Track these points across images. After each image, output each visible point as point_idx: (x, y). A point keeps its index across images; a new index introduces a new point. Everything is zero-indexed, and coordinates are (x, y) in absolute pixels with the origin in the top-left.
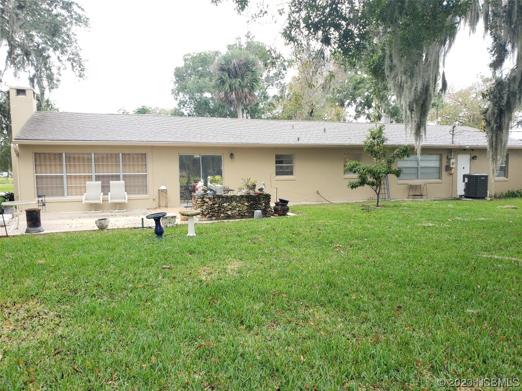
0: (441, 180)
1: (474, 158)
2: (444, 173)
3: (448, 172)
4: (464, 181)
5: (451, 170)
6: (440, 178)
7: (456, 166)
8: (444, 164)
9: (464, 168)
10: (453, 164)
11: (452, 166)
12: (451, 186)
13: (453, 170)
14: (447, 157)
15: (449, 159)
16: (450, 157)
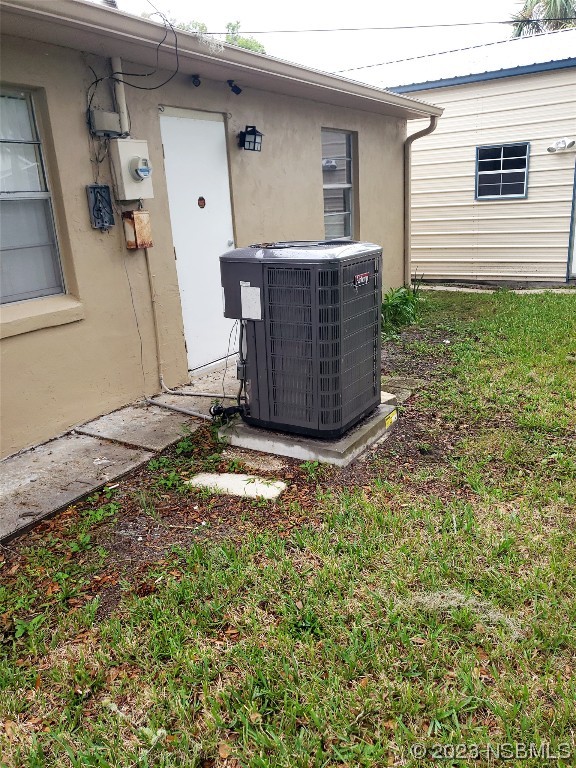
0: (74, 295)
1: (243, 140)
2: (86, 247)
3: (110, 239)
4: (233, 309)
5: (128, 215)
6: (61, 283)
7: (161, 187)
8: (76, 175)
9: (202, 202)
10: (137, 176)
11: (131, 191)
12: (146, 328)
13: (142, 217)
14: (89, 120)
15: (103, 141)
16: (106, 121)
